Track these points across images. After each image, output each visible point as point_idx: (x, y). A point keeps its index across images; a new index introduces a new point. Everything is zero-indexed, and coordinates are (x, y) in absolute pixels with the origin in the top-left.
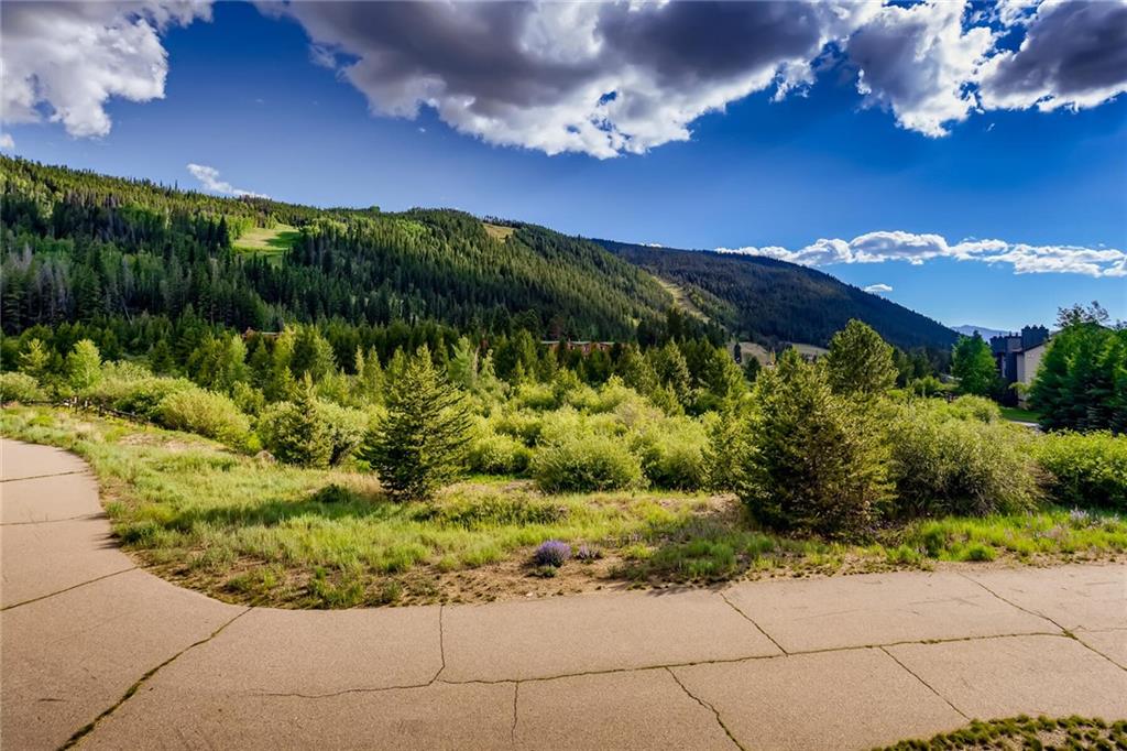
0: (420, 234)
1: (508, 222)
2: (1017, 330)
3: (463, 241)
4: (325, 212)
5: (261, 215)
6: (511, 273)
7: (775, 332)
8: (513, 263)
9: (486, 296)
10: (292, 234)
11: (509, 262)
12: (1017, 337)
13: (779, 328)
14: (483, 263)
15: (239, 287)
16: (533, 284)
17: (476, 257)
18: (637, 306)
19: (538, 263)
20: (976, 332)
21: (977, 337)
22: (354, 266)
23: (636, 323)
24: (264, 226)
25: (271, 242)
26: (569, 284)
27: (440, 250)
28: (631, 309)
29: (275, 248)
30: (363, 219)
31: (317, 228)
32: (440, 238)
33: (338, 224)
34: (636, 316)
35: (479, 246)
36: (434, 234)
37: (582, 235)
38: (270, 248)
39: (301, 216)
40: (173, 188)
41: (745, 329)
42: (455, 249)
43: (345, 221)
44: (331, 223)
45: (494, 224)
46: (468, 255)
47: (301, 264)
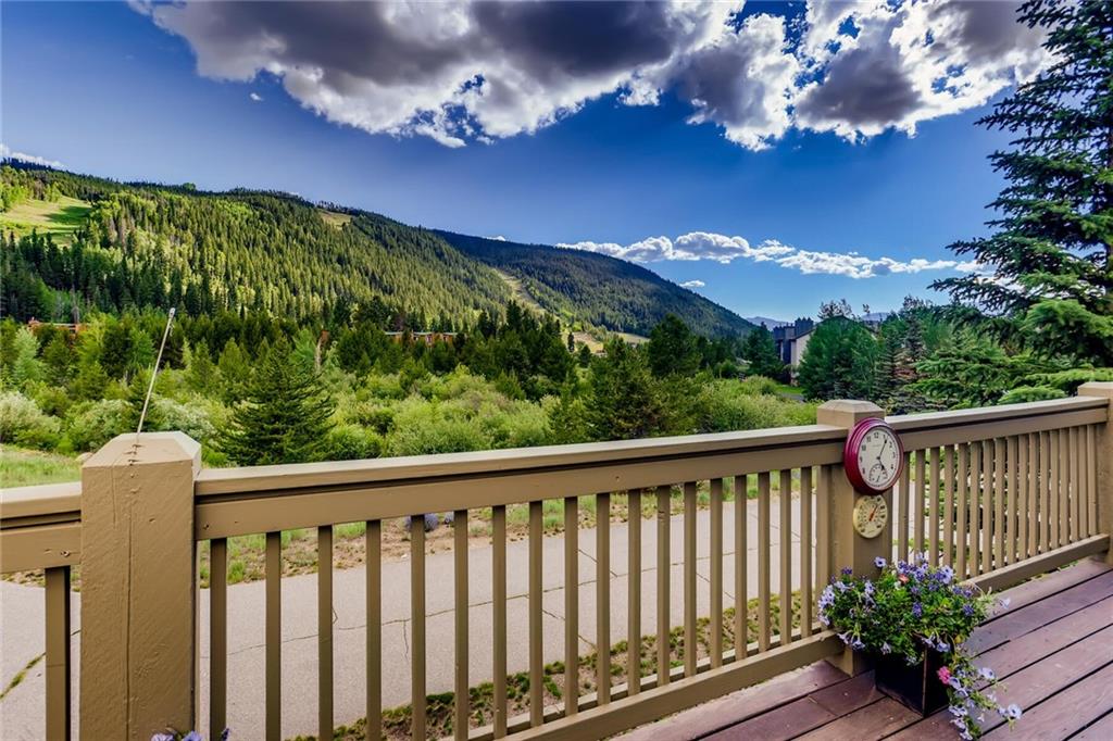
0: (245, 217)
1: (346, 209)
2: (791, 321)
3: (296, 227)
4: (126, 185)
5: (38, 184)
6: (349, 262)
7: (604, 322)
8: (351, 252)
9: (323, 286)
10: (83, 210)
11: (347, 251)
12: (792, 327)
13: (607, 318)
14: (318, 252)
15: (15, 269)
16: (373, 274)
17: (310, 244)
18: (477, 297)
19: (378, 253)
20: (762, 323)
21: (763, 328)
22: (167, 251)
23: (477, 314)
24: (42, 198)
25: (54, 218)
26: (410, 274)
27: (269, 235)
28: (472, 301)
29: (60, 225)
30: (175, 197)
31: (116, 204)
32: (270, 222)
33: (144, 201)
34: (476, 307)
35: (313, 233)
36: (262, 218)
37: (423, 226)
38: (54, 225)
39: (94, 189)
41: (578, 320)
42: (287, 235)
43: (152, 198)
44: (134, 199)
45: (329, 210)
46: (302, 242)
47: (98, 245)
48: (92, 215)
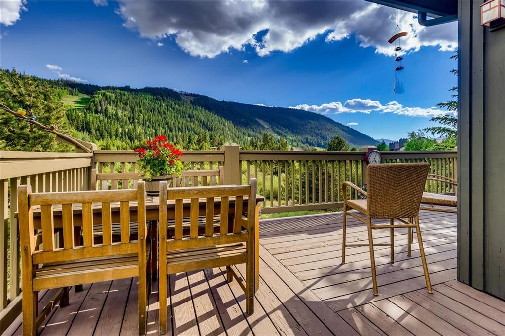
0: (150, 99)
1: (192, 94)
2: (398, 140)
3: (171, 102)
4: (103, 88)
5: (70, 89)
6: (193, 117)
8: (194, 112)
9: (182, 128)
10: (88, 98)
11: (192, 112)
12: (398, 143)
13: (309, 140)
14: (180, 113)
16: (204, 122)
17: (177, 110)
18: (249, 132)
19: (206, 113)
20: (383, 141)
21: (384, 143)
22: (120, 114)
23: (249, 139)
24: (72, 94)
25: (77, 102)
26: (219, 122)
27: (160, 106)
28: (247, 133)
29: (79, 105)
30: (122, 92)
31: (100, 95)
32: (160, 101)
33: (110, 94)
34: (249, 136)
35: (178, 105)
36: (157, 99)
37: (225, 100)
38: (77, 105)
39: (91, 90)
40: (22, 74)
42: (167, 106)
43: (114, 93)
44: (107, 93)
45: (185, 94)
46: (173, 109)
47: (94, 113)
48: (91, 100)
